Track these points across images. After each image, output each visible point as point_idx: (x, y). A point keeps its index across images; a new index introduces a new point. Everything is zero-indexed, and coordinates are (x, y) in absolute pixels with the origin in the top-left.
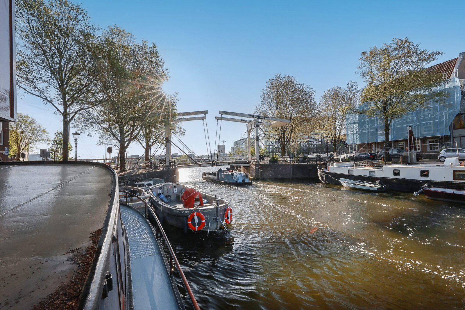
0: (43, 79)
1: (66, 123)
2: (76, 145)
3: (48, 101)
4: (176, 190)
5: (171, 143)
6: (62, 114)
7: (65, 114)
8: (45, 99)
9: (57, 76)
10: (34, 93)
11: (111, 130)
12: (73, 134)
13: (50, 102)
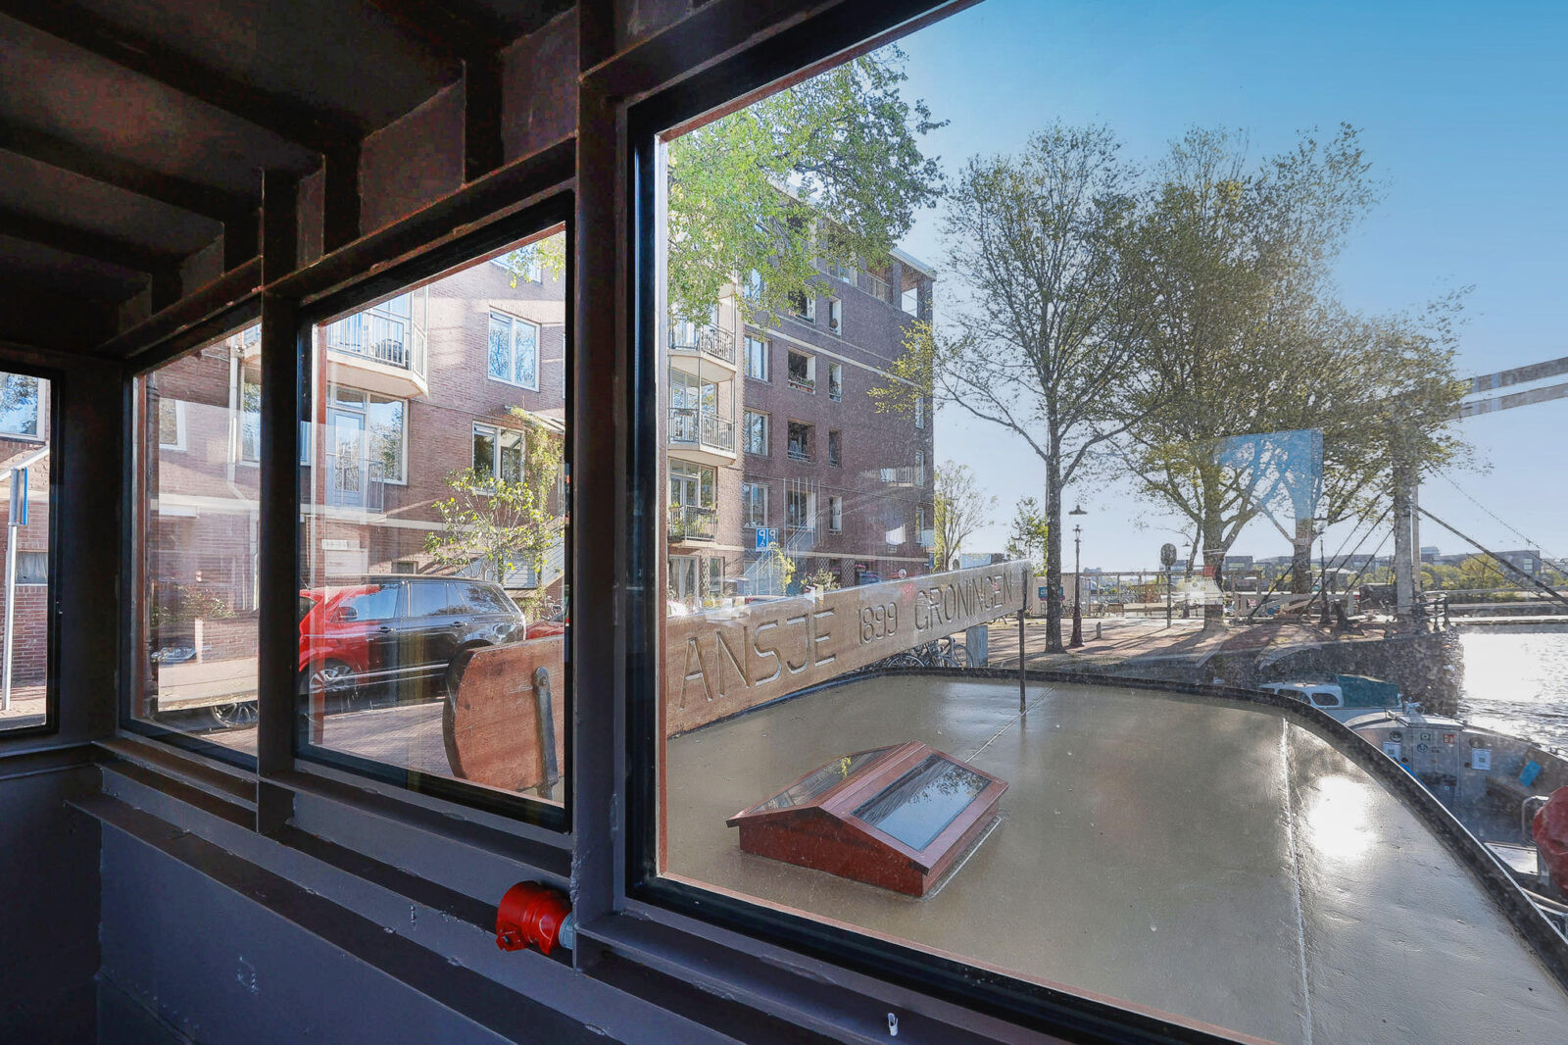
0: (1008, 372)
1: (1054, 485)
2: (1078, 546)
3: (1016, 428)
4: (1482, 760)
5: (1420, 514)
6: (1045, 457)
7: (1052, 460)
8: (1009, 425)
9: (1037, 356)
10: (986, 412)
11: (1175, 487)
12: (1071, 513)
13: (1021, 432)
